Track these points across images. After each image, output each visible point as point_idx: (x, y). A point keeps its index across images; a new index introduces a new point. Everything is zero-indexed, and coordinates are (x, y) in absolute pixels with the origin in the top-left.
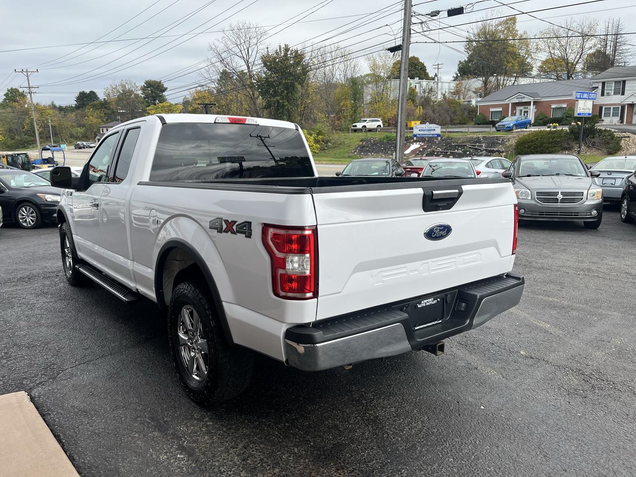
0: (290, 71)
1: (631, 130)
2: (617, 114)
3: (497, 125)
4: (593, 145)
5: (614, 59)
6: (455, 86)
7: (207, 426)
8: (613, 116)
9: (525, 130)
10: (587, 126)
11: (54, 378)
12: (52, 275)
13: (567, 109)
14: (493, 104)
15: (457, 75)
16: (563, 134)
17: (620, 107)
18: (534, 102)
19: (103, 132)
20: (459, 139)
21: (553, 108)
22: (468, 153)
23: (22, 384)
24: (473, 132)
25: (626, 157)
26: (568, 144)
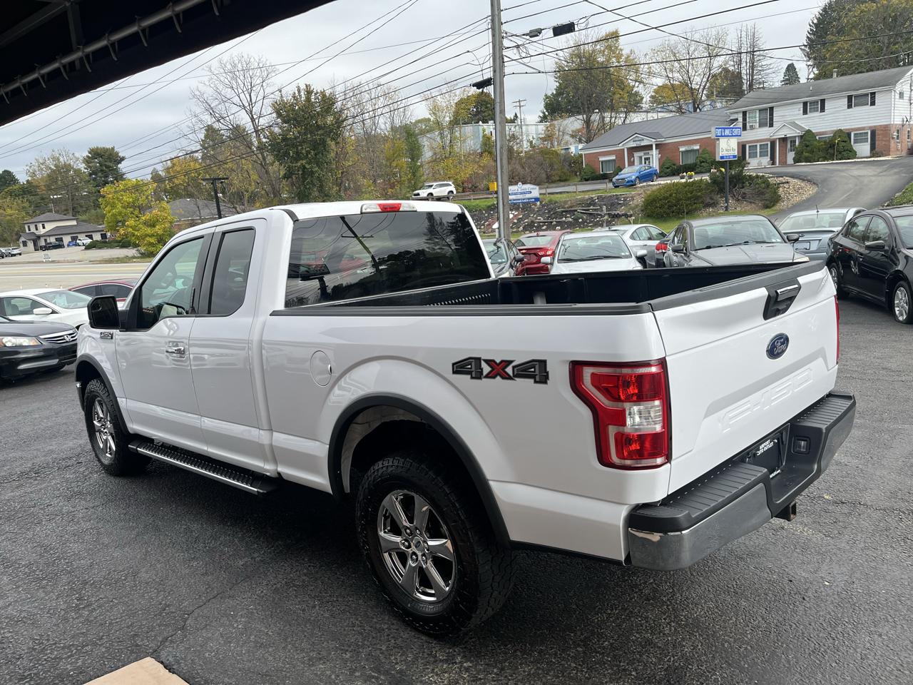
0: (316, 122)
1: (788, 173)
2: (766, 153)
3: (614, 179)
4: (743, 198)
5: (752, 80)
6: (544, 128)
7: (467, 669)
8: (760, 156)
9: (652, 183)
10: (733, 173)
11: (183, 628)
12: (70, 463)
13: (700, 151)
14: (602, 151)
15: (544, 113)
16: (703, 186)
17: (769, 143)
18: (656, 145)
19: (29, 230)
20: (566, 202)
21: (682, 152)
22: (580, 220)
23: (137, 645)
24: (583, 191)
25: (818, 212)
26: (711, 199)
